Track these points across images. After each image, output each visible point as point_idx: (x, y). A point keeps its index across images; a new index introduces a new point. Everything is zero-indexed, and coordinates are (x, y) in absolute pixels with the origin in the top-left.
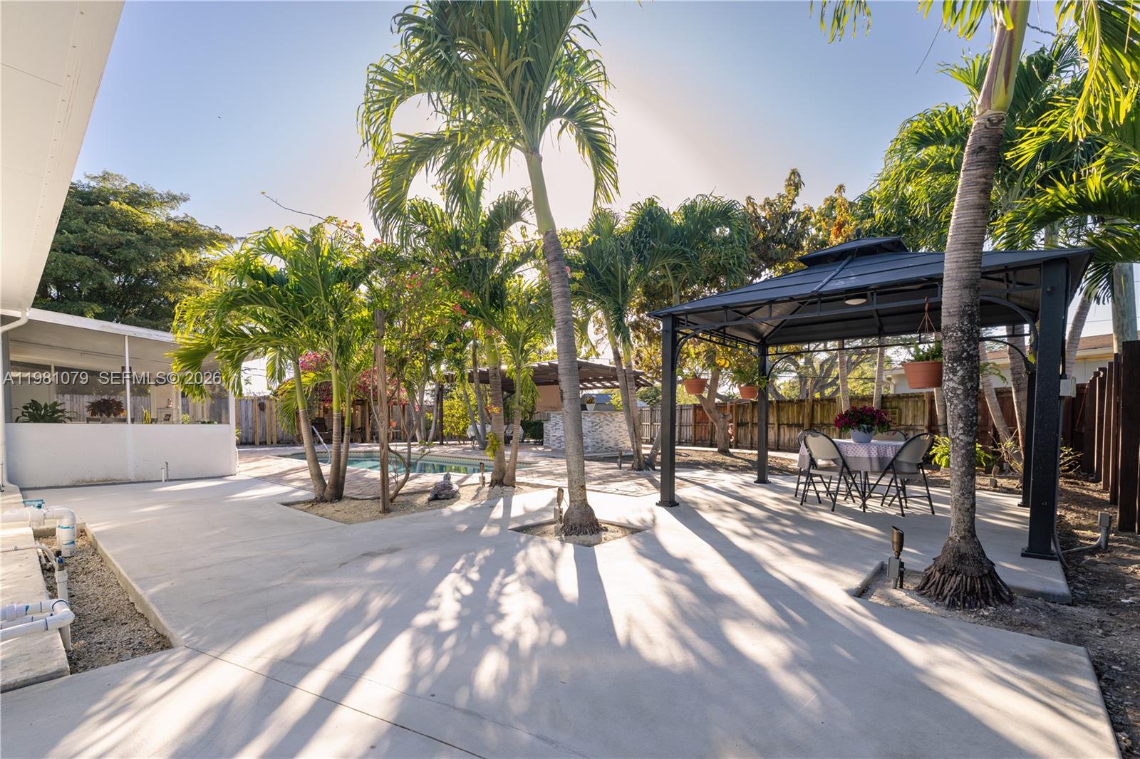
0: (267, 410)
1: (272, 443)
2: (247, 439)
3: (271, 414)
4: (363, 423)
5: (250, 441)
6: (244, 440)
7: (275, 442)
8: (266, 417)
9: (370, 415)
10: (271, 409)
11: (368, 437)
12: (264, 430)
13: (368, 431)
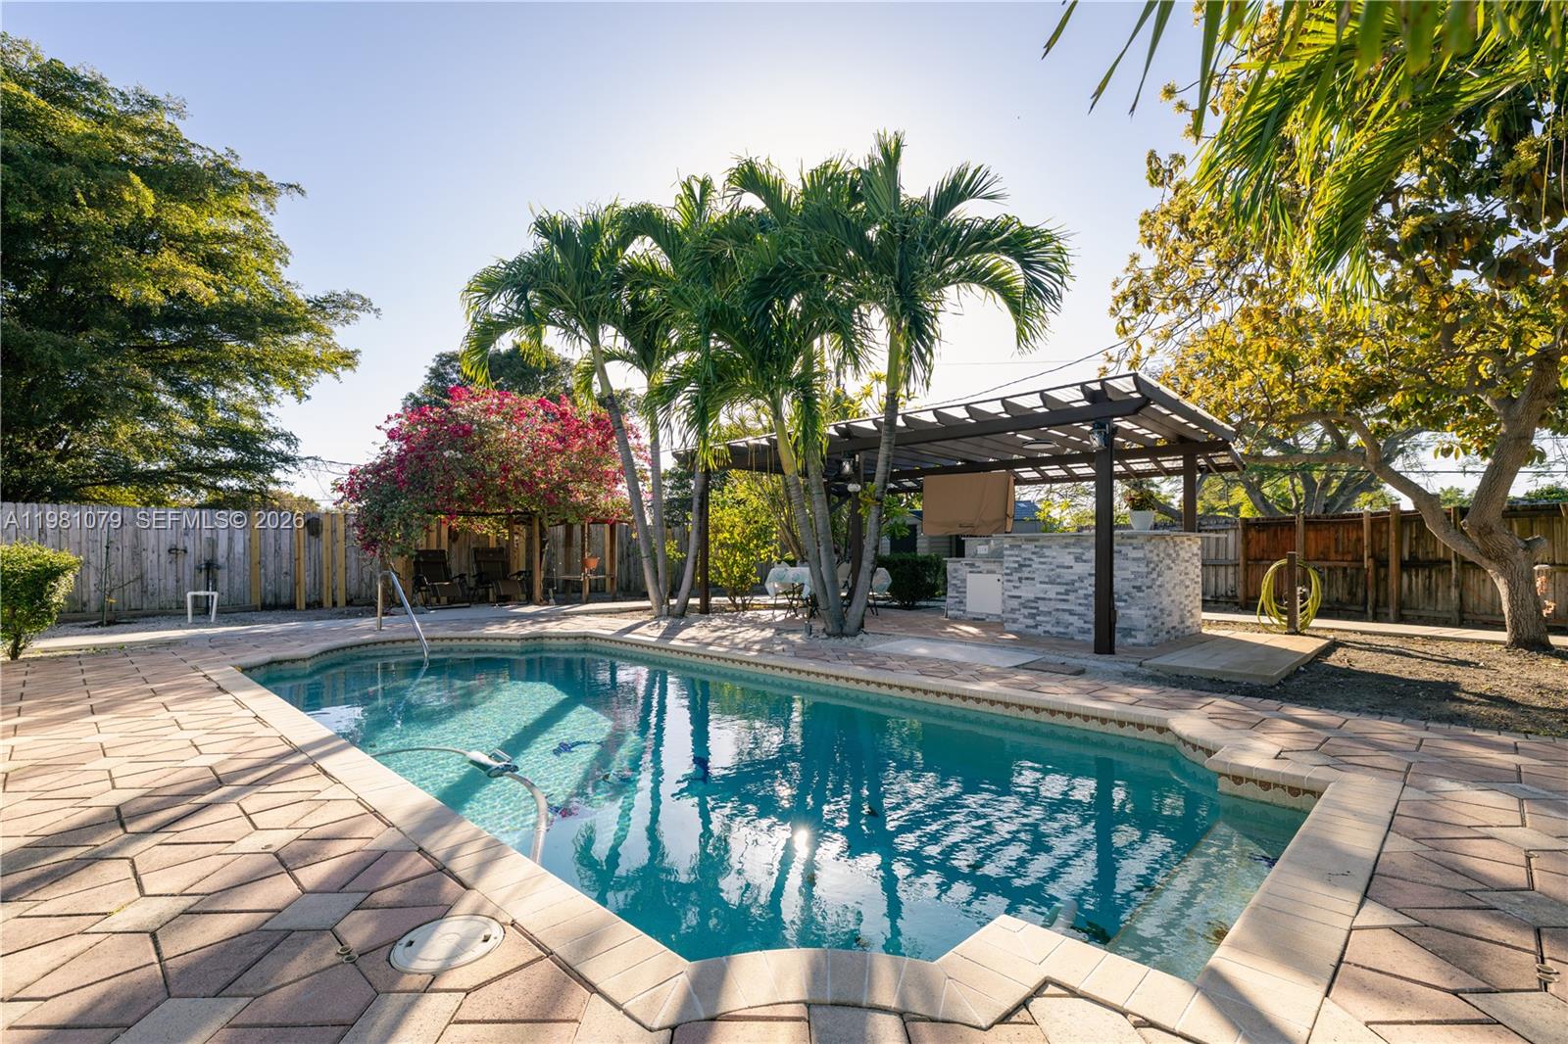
0: (325, 535)
1: (335, 604)
2: (277, 596)
3: (334, 542)
4: (530, 562)
5: (284, 600)
6: (270, 599)
7: (341, 601)
8: (323, 549)
9: (543, 546)
10: (334, 531)
11: (538, 593)
12: (317, 575)
13: (539, 577)
